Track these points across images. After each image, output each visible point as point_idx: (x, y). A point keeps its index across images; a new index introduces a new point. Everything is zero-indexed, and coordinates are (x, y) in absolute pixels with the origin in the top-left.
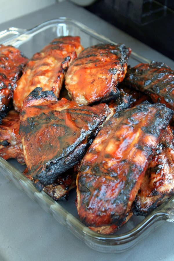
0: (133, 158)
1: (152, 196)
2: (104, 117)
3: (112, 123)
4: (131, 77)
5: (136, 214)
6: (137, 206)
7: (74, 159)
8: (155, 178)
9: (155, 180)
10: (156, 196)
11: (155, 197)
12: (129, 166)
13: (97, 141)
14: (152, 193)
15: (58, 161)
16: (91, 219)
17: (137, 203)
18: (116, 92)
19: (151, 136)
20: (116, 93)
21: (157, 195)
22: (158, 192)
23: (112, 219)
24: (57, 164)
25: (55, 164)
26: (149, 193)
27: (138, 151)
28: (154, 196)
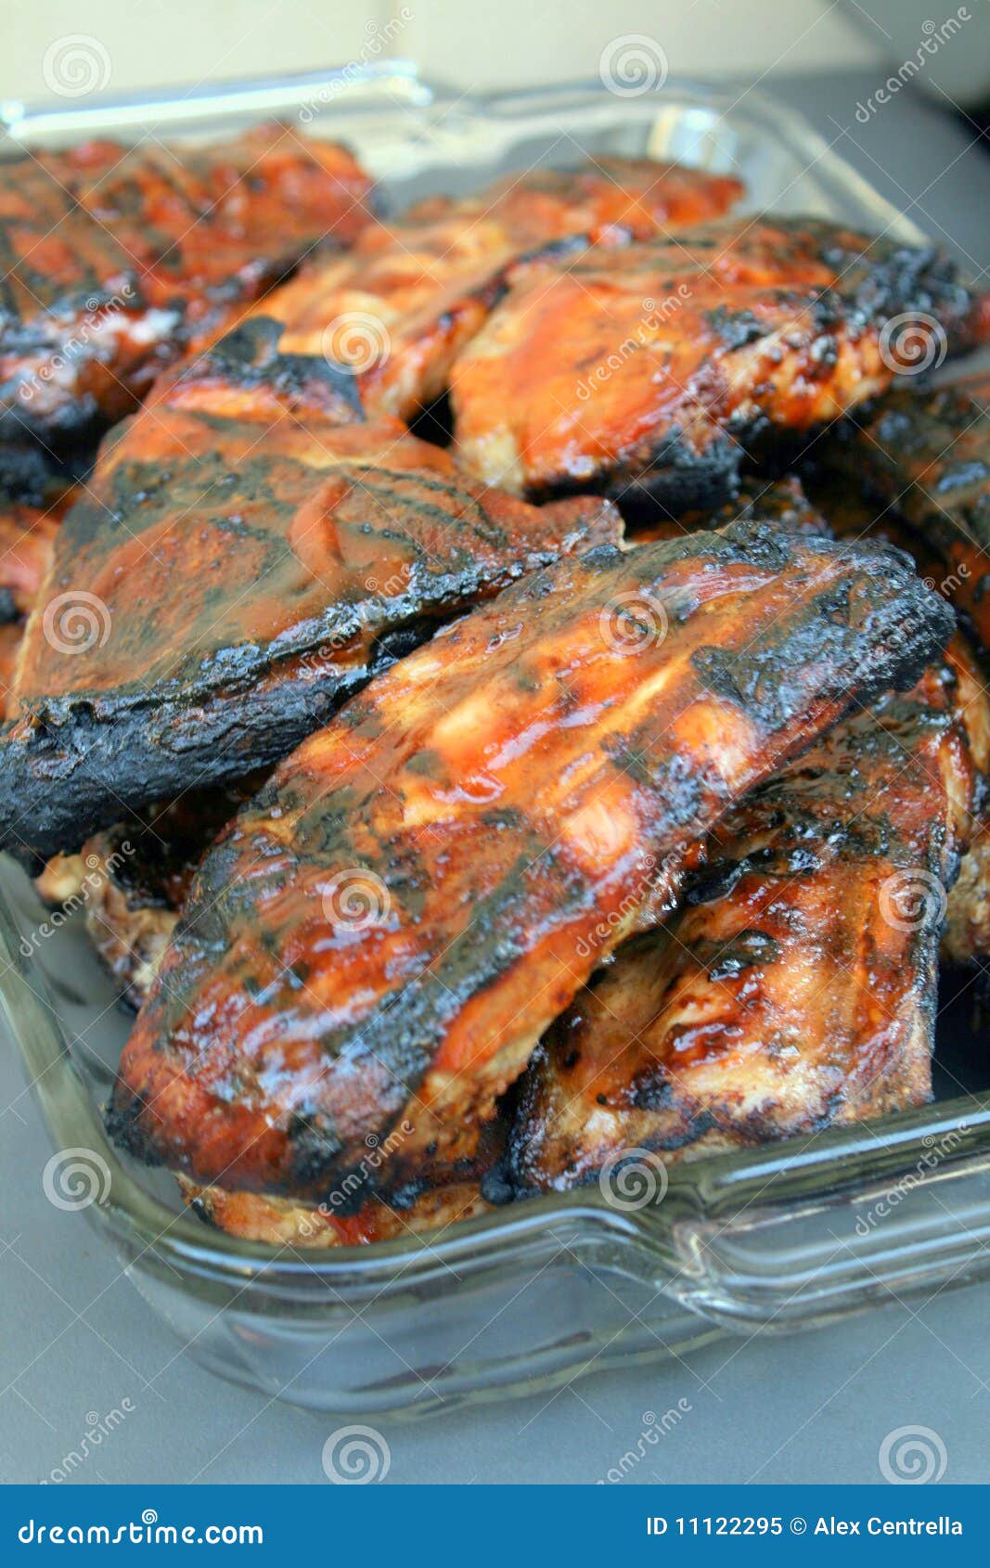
0: (568, 812)
1: (629, 1107)
2: (540, 556)
3: (553, 590)
4: (888, 426)
5: (492, 1195)
6: (518, 1145)
7: (239, 733)
8: (692, 1006)
9: (688, 1015)
10: (651, 1116)
11: (643, 1118)
12: (519, 850)
13: (419, 667)
14: (638, 1086)
15: (124, 714)
16: (171, 1113)
17: (528, 1127)
18: (705, 454)
19: (725, 715)
20: (698, 455)
21: (657, 1110)
22: (667, 1089)
23: (292, 1146)
24: (120, 729)
25: (104, 727)
26: (618, 1082)
27: (608, 779)
28: (637, 1112)
